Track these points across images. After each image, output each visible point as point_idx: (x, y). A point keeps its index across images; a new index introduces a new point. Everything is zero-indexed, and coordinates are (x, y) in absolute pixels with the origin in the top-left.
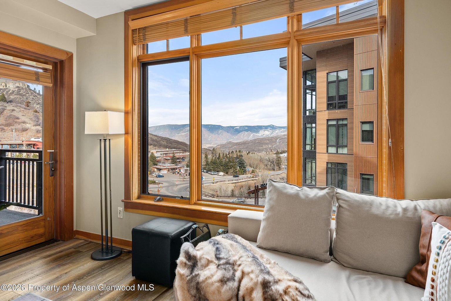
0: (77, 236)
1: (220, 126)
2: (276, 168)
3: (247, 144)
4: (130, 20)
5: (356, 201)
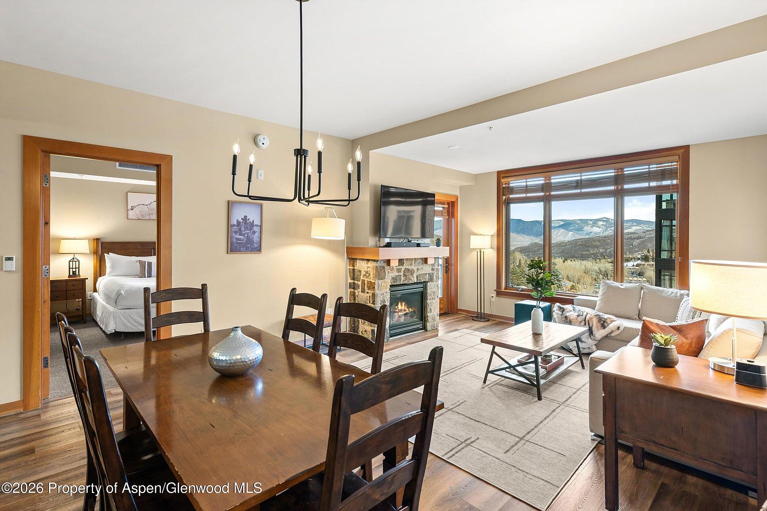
0: (459, 312)
3: (562, 246)
4: (501, 177)
5: (653, 289)
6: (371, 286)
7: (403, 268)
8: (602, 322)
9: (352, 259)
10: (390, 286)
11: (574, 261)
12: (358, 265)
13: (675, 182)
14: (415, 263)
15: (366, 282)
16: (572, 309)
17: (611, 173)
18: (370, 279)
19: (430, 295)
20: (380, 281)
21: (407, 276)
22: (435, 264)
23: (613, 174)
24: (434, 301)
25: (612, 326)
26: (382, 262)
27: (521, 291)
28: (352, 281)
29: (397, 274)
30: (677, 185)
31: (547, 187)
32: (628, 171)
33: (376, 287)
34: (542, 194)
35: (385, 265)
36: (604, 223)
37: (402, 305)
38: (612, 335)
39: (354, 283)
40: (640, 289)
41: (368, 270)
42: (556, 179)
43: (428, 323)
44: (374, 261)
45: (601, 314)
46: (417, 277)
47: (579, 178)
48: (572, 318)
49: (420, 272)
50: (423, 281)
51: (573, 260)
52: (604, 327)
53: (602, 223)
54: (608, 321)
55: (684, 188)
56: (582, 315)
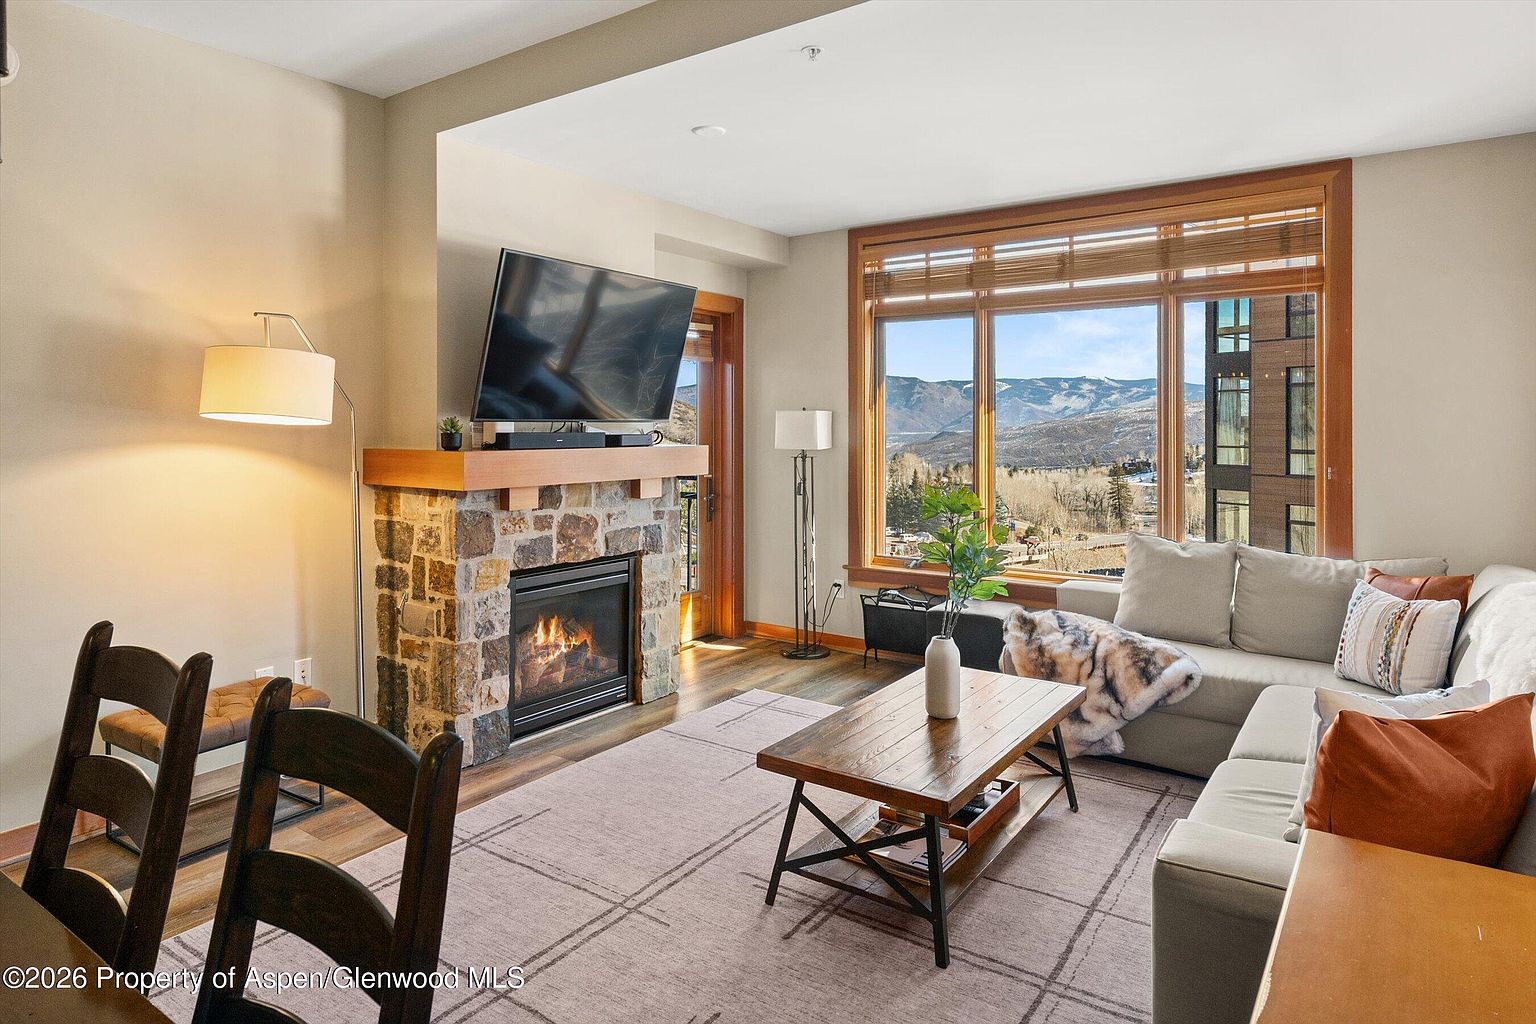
1: (914, 380)
2: (1110, 519)
4: (860, 246)
5: (1267, 560)
6: (444, 578)
7: (557, 515)
8: (1143, 664)
9: (387, 489)
10: (513, 574)
11: (1033, 472)
12: (402, 508)
13: (1311, 261)
14: (598, 497)
15: (427, 567)
16: (1055, 623)
17: (1147, 235)
18: (439, 553)
19: (651, 593)
20: (473, 563)
21: (570, 539)
22: (666, 499)
23: (1155, 238)
24: (662, 611)
25: (1171, 674)
26: (482, 498)
27: (916, 567)
28: (385, 562)
29: (536, 534)
30: (1319, 269)
31: (979, 274)
32: (1191, 231)
33: (458, 581)
34: (969, 294)
35: (489, 506)
36: (1094, 388)
37: (547, 630)
38: (1174, 700)
39: (392, 569)
40: (1231, 558)
41: (435, 525)
42: (1006, 252)
43: (644, 680)
44: (452, 494)
45: (1137, 636)
46: (606, 540)
47: (1066, 248)
48: (1057, 651)
49: (617, 525)
50: (625, 551)
51: (1030, 469)
52: (1147, 677)
53: (1090, 387)
54: (1159, 660)
55: (1338, 278)
56: (1086, 643)
